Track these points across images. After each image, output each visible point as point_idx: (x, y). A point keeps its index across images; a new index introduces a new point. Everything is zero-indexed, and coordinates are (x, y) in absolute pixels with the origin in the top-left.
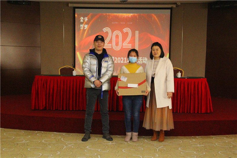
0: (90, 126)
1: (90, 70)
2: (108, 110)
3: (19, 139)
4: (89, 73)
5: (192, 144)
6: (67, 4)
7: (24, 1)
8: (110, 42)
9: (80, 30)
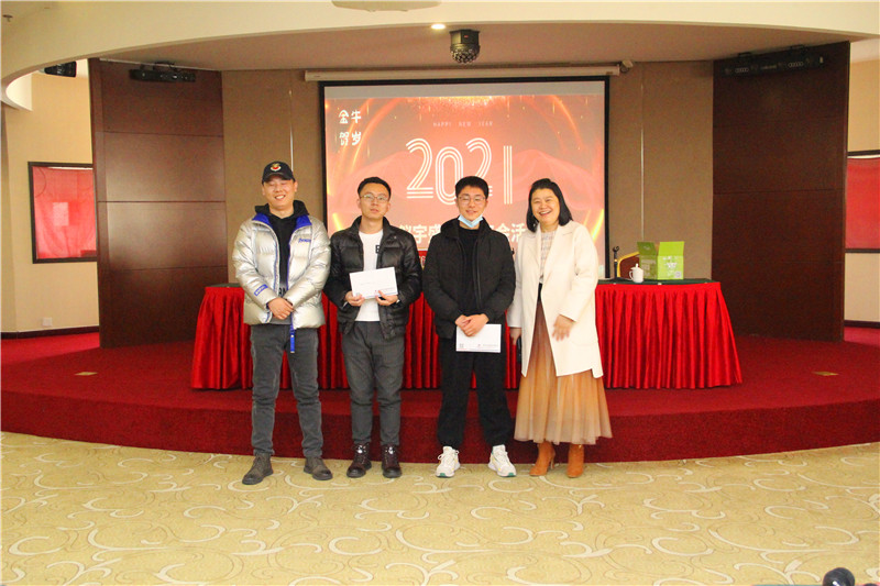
0: (270, 438)
1: (257, 270)
2: (316, 386)
3: (161, 480)
4: (254, 279)
5: (683, 485)
6: (301, 73)
7: (175, 69)
8: (430, 181)
9: (340, 147)
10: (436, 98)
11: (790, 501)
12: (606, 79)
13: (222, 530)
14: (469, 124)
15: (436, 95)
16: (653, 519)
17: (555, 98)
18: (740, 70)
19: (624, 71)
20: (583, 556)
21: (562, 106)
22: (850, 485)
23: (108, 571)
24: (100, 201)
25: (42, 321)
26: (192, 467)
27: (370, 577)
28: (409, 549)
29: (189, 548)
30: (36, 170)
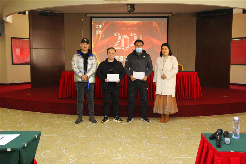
0: (82, 111)
1: (78, 67)
2: (93, 98)
3: (53, 120)
4: (77, 70)
5: (187, 123)
6: (86, 14)
7: (52, 13)
8: (120, 44)
9: (96, 34)
10: (122, 22)
11: (214, 127)
12: (168, 17)
13: (71, 132)
14: (131, 29)
16: (179, 130)
17: (154, 22)
18: (204, 16)
19: (173, 15)
20: (162, 138)
21: (156, 25)
22: (229, 123)
23: (44, 140)
24: (31, 48)
25: (14, 80)
26: (60, 118)
27: (110, 142)
28: (118, 136)
29: (63, 136)
30: (13, 39)
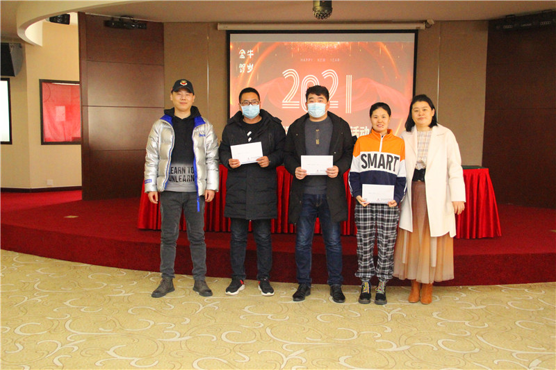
0: (173, 267)
2: (203, 232)
3: (115, 288)
5: (460, 304)
6: (215, 25)
7: (134, 21)
8: (297, 97)
9: (239, 74)
10: (303, 43)
11: (533, 317)
12: (416, 32)
13: (152, 323)
14: (324, 60)
15: (302, 41)
16: (439, 327)
17: (382, 44)
18: (506, 27)
19: (428, 26)
20: (391, 350)
21: (386, 50)
23: (76, 348)
24: (84, 106)
25: (46, 182)
26: (135, 280)
27: (247, 359)
28: (274, 340)
29: (130, 335)
30: (44, 85)
